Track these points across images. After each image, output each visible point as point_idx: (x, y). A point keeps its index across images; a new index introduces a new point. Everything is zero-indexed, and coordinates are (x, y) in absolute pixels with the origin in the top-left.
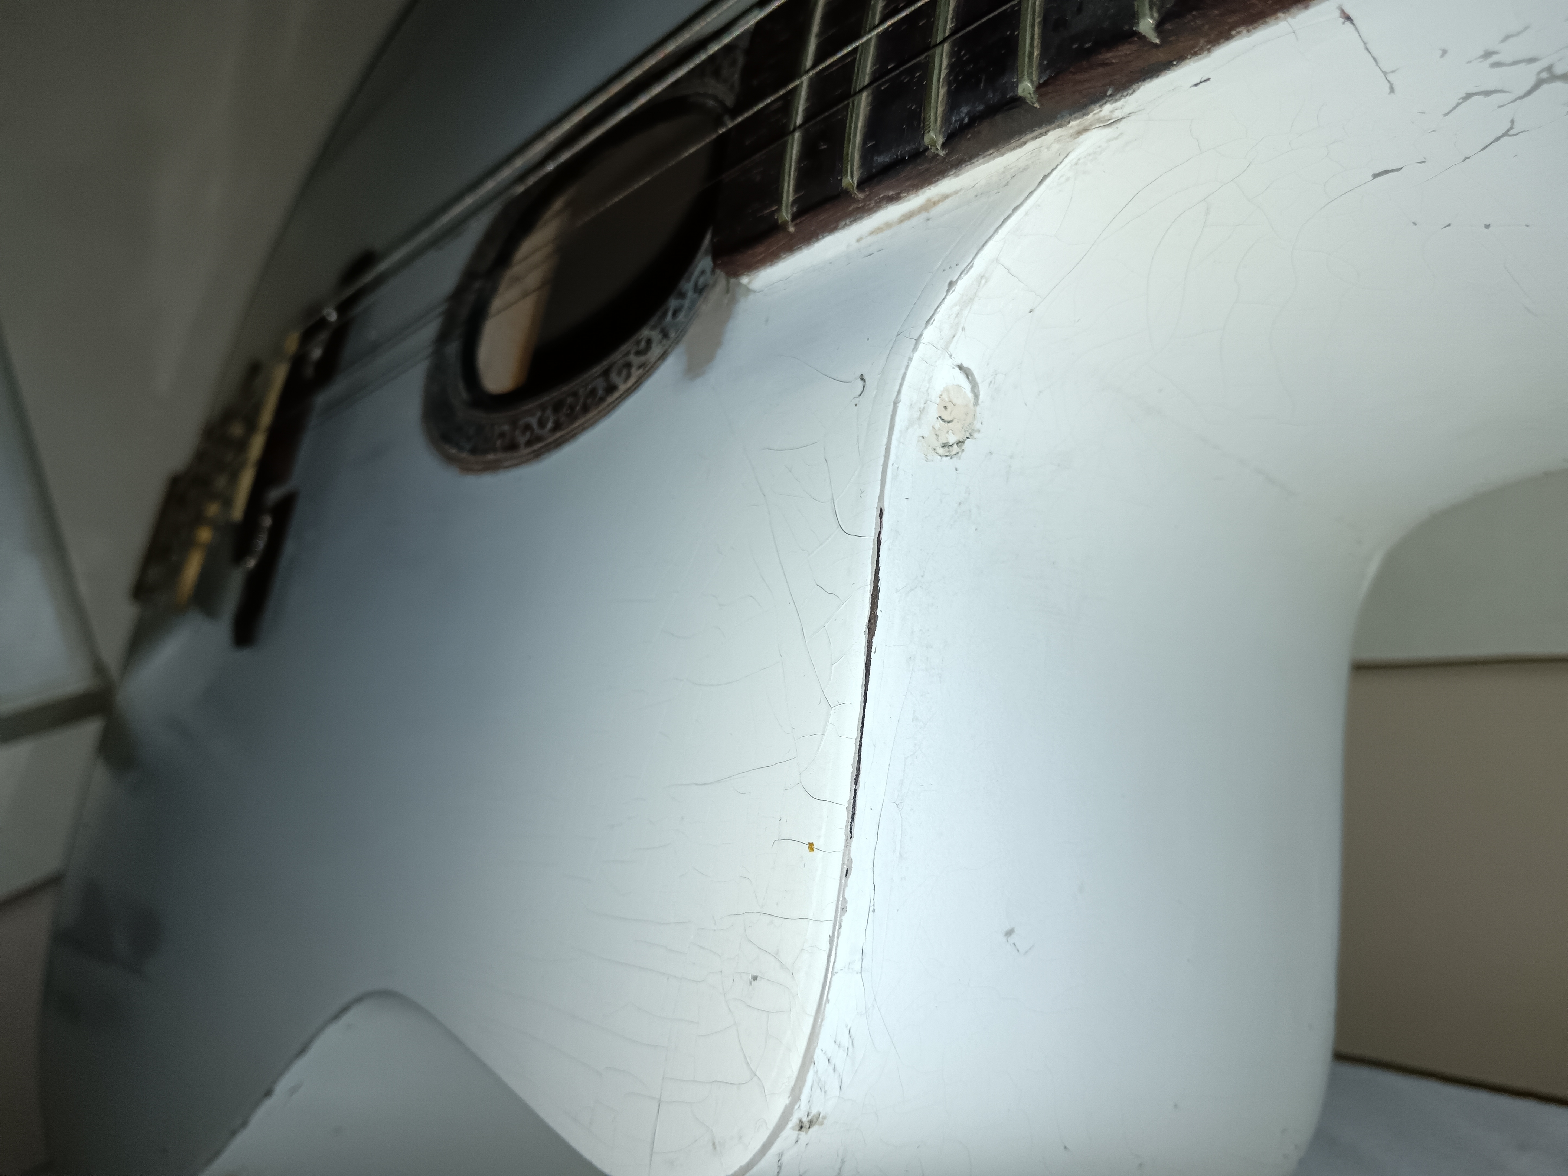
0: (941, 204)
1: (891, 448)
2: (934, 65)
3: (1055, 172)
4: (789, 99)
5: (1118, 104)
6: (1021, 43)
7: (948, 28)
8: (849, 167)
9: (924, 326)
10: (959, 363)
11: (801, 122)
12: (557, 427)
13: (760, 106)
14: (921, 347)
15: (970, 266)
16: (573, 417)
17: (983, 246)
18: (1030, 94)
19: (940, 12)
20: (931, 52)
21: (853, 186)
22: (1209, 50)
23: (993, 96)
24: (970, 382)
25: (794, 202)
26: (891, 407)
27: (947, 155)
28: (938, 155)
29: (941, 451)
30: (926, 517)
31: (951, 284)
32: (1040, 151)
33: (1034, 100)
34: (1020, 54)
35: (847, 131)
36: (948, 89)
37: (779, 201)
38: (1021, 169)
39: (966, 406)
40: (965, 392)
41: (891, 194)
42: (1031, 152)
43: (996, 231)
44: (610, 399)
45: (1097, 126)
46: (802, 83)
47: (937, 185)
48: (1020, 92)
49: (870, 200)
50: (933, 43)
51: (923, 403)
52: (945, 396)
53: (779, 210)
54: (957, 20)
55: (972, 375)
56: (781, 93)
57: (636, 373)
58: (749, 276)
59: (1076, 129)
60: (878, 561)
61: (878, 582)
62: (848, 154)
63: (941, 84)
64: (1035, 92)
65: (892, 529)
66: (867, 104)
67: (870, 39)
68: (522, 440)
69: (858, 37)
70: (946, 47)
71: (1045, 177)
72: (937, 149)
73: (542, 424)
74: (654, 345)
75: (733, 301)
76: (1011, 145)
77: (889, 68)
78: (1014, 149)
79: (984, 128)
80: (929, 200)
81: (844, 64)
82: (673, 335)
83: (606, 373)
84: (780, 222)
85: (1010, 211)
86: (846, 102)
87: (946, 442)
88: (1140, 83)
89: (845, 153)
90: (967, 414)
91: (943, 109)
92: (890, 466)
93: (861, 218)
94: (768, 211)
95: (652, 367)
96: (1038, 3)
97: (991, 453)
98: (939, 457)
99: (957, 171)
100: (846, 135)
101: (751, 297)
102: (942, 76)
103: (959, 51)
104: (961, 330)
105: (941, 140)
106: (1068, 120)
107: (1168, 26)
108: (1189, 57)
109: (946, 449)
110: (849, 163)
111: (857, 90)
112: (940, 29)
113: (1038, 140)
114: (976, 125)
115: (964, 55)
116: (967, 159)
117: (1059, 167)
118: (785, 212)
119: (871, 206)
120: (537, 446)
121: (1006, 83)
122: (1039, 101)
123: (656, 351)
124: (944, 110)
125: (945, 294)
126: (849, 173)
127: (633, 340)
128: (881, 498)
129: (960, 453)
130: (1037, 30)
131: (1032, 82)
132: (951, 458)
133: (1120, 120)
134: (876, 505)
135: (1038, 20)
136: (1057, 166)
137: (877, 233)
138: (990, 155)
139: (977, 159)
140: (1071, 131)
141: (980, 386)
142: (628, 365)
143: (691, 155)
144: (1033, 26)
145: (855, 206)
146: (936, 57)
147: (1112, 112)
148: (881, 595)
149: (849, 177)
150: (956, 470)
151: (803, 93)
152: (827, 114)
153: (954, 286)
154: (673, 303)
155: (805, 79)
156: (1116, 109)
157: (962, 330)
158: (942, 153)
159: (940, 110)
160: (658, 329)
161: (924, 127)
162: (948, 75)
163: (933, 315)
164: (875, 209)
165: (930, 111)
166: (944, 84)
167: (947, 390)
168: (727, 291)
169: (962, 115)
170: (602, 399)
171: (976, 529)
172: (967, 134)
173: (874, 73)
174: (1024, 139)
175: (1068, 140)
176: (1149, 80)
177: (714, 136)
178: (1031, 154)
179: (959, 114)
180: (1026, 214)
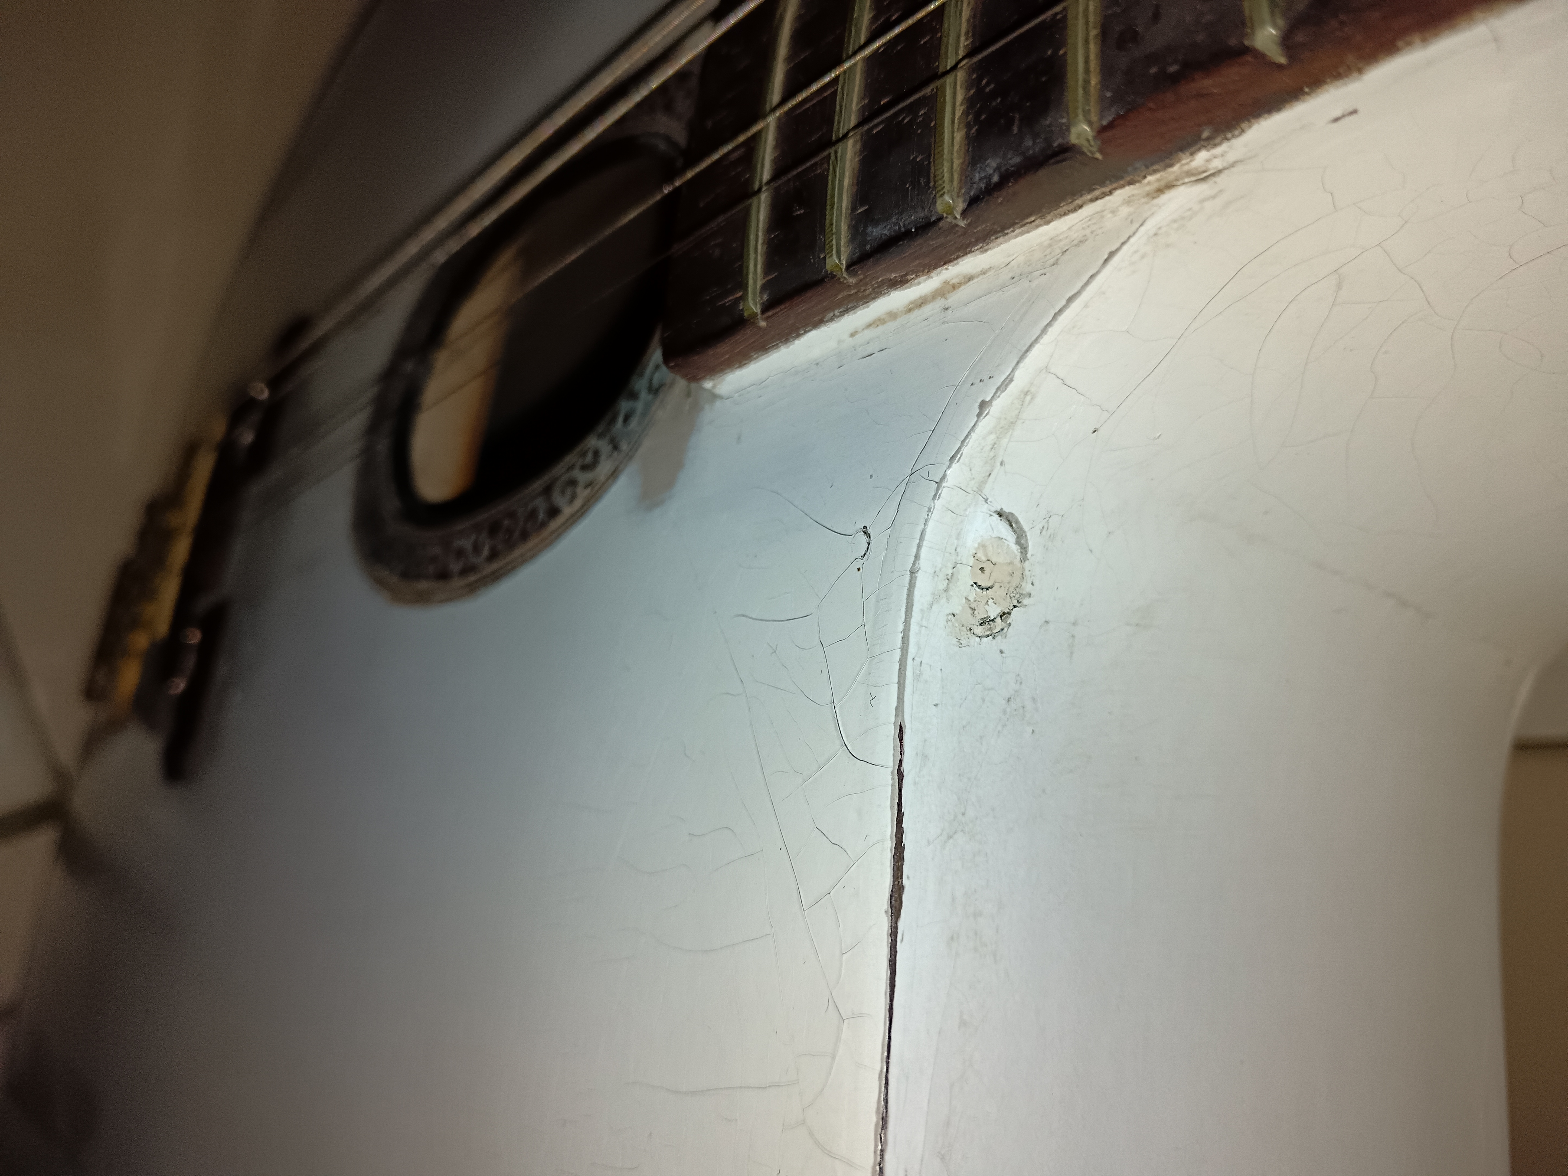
0: (963, 287)
1: (910, 636)
2: (945, 100)
3: (1125, 248)
4: (752, 146)
5: (1218, 150)
6: (1070, 69)
7: (961, 46)
8: (834, 242)
9: (948, 463)
10: (999, 510)
11: (768, 178)
12: (494, 555)
13: (716, 157)
14: (944, 492)
15: (1009, 380)
16: (511, 545)
17: (1027, 351)
18: (1088, 140)
19: (949, 24)
20: (938, 83)
21: (840, 268)
22: (1360, 71)
23: (1034, 143)
24: (1015, 531)
25: (764, 287)
26: (908, 578)
27: (969, 225)
28: (957, 225)
29: (979, 630)
30: (964, 727)
31: (983, 405)
32: (1103, 217)
33: (1094, 149)
34: (1070, 82)
35: (829, 192)
36: (966, 132)
37: (742, 285)
38: (1075, 242)
39: (1010, 563)
40: (1008, 545)
41: (894, 276)
42: (1088, 219)
43: (1044, 331)
44: (554, 524)
45: (1186, 180)
46: (768, 125)
47: (958, 263)
48: (1073, 139)
49: (866, 284)
50: (941, 70)
51: (952, 566)
52: (981, 555)
53: (744, 298)
54: (973, 36)
55: (1017, 522)
56: (742, 138)
57: (582, 494)
58: (713, 380)
59: (1155, 186)
60: (900, 805)
61: (902, 835)
62: (832, 224)
63: (956, 126)
64: (1095, 138)
65: (917, 754)
66: (855, 154)
67: (855, 64)
68: (455, 566)
69: (839, 62)
70: (961, 75)
71: (1112, 254)
72: (955, 218)
73: (477, 549)
74: (603, 457)
75: (696, 409)
76: (1061, 209)
77: (882, 103)
78: (1065, 214)
79: (1021, 188)
80: (946, 283)
81: (821, 98)
82: (624, 446)
83: (547, 490)
84: (746, 314)
85: (1064, 302)
86: (826, 153)
87: (986, 616)
88: (1252, 120)
89: (827, 222)
90: (1012, 574)
91: (961, 161)
92: (909, 661)
93: (854, 308)
94: (731, 298)
95: (600, 488)
96: (1091, 7)
97: (1047, 622)
98: (978, 639)
99: (985, 245)
100: (828, 197)
101: (718, 404)
102: (958, 114)
103: (980, 79)
104: (999, 464)
105: (961, 206)
106: (1143, 174)
107: (1300, 37)
108: (1328, 80)
109: (987, 626)
110: (834, 236)
111: (841, 136)
112: (950, 48)
113: (1099, 202)
114: (1010, 184)
115: (987, 84)
116: (998, 229)
117: (1132, 240)
118: (752, 302)
119: (868, 292)
120: (472, 578)
121: (1050, 126)
122: (1100, 151)
123: (604, 468)
124: (963, 163)
125: (976, 419)
126: (834, 252)
127: (578, 449)
128: (899, 709)
129: (1006, 629)
130: (1093, 48)
131: (1090, 124)
132: (994, 638)
133: (1219, 172)
134: (893, 720)
135: (1093, 33)
136: (1129, 238)
137: (878, 326)
138: (1031, 222)
139: (1012, 229)
140: (1148, 189)
141: (1028, 534)
142: (573, 483)
143: (632, 222)
144: (1086, 41)
145: (845, 293)
146: (948, 88)
147: (1208, 161)
148: (907, 854)
149: (835, 257)
150: (1002, 652)
151: (770, 139)
152: (800, 169)
153: (988, 407)
154: (624, 406)
155: (771, 120)
156: (1215, 157)
157: (1001, 464)
158: (962, 224)
159: (957, 162)
160: (608, 438)
161: (935, 187)
162: (966, 113)
163: (960, 448)
164: (873, 296)
165: (943, 165)
166: (961, 126)
167: (983, 546)
168: (688, 394)
169: (990, 171)
170: (543, 525)
171: (1033, 731)
172: (998, 197)
173: (862, 109)
174: (1079, 202)
175: (1144, 200)
176: (1266, 115)
177: (658, 197)
178: (1090, 220)
179: (985, 170)
180: (1086, 306)
